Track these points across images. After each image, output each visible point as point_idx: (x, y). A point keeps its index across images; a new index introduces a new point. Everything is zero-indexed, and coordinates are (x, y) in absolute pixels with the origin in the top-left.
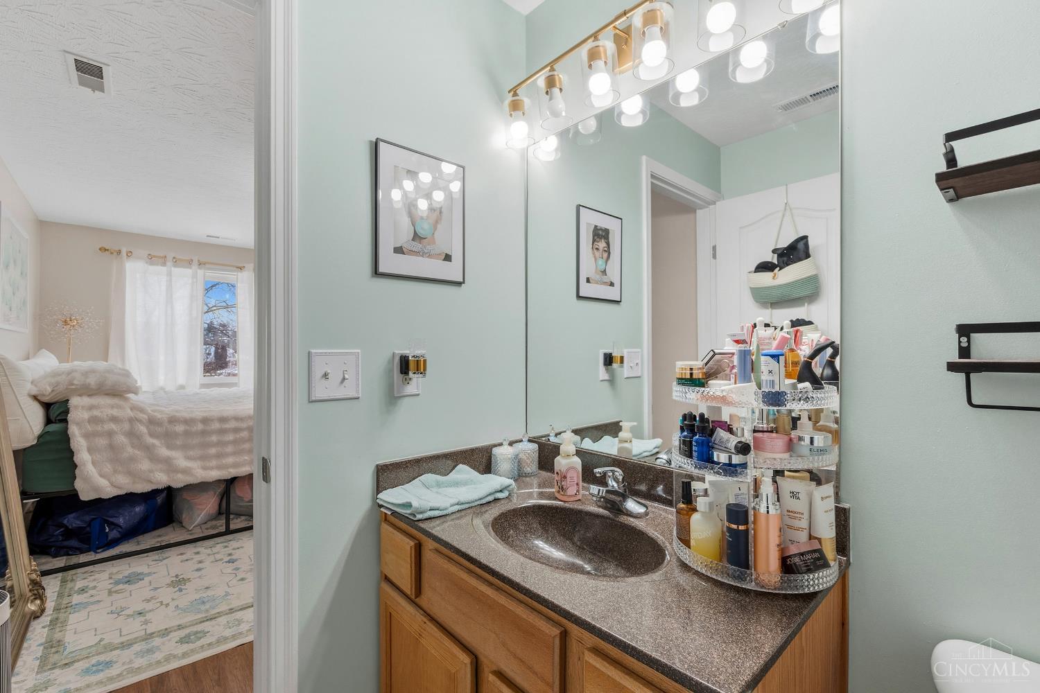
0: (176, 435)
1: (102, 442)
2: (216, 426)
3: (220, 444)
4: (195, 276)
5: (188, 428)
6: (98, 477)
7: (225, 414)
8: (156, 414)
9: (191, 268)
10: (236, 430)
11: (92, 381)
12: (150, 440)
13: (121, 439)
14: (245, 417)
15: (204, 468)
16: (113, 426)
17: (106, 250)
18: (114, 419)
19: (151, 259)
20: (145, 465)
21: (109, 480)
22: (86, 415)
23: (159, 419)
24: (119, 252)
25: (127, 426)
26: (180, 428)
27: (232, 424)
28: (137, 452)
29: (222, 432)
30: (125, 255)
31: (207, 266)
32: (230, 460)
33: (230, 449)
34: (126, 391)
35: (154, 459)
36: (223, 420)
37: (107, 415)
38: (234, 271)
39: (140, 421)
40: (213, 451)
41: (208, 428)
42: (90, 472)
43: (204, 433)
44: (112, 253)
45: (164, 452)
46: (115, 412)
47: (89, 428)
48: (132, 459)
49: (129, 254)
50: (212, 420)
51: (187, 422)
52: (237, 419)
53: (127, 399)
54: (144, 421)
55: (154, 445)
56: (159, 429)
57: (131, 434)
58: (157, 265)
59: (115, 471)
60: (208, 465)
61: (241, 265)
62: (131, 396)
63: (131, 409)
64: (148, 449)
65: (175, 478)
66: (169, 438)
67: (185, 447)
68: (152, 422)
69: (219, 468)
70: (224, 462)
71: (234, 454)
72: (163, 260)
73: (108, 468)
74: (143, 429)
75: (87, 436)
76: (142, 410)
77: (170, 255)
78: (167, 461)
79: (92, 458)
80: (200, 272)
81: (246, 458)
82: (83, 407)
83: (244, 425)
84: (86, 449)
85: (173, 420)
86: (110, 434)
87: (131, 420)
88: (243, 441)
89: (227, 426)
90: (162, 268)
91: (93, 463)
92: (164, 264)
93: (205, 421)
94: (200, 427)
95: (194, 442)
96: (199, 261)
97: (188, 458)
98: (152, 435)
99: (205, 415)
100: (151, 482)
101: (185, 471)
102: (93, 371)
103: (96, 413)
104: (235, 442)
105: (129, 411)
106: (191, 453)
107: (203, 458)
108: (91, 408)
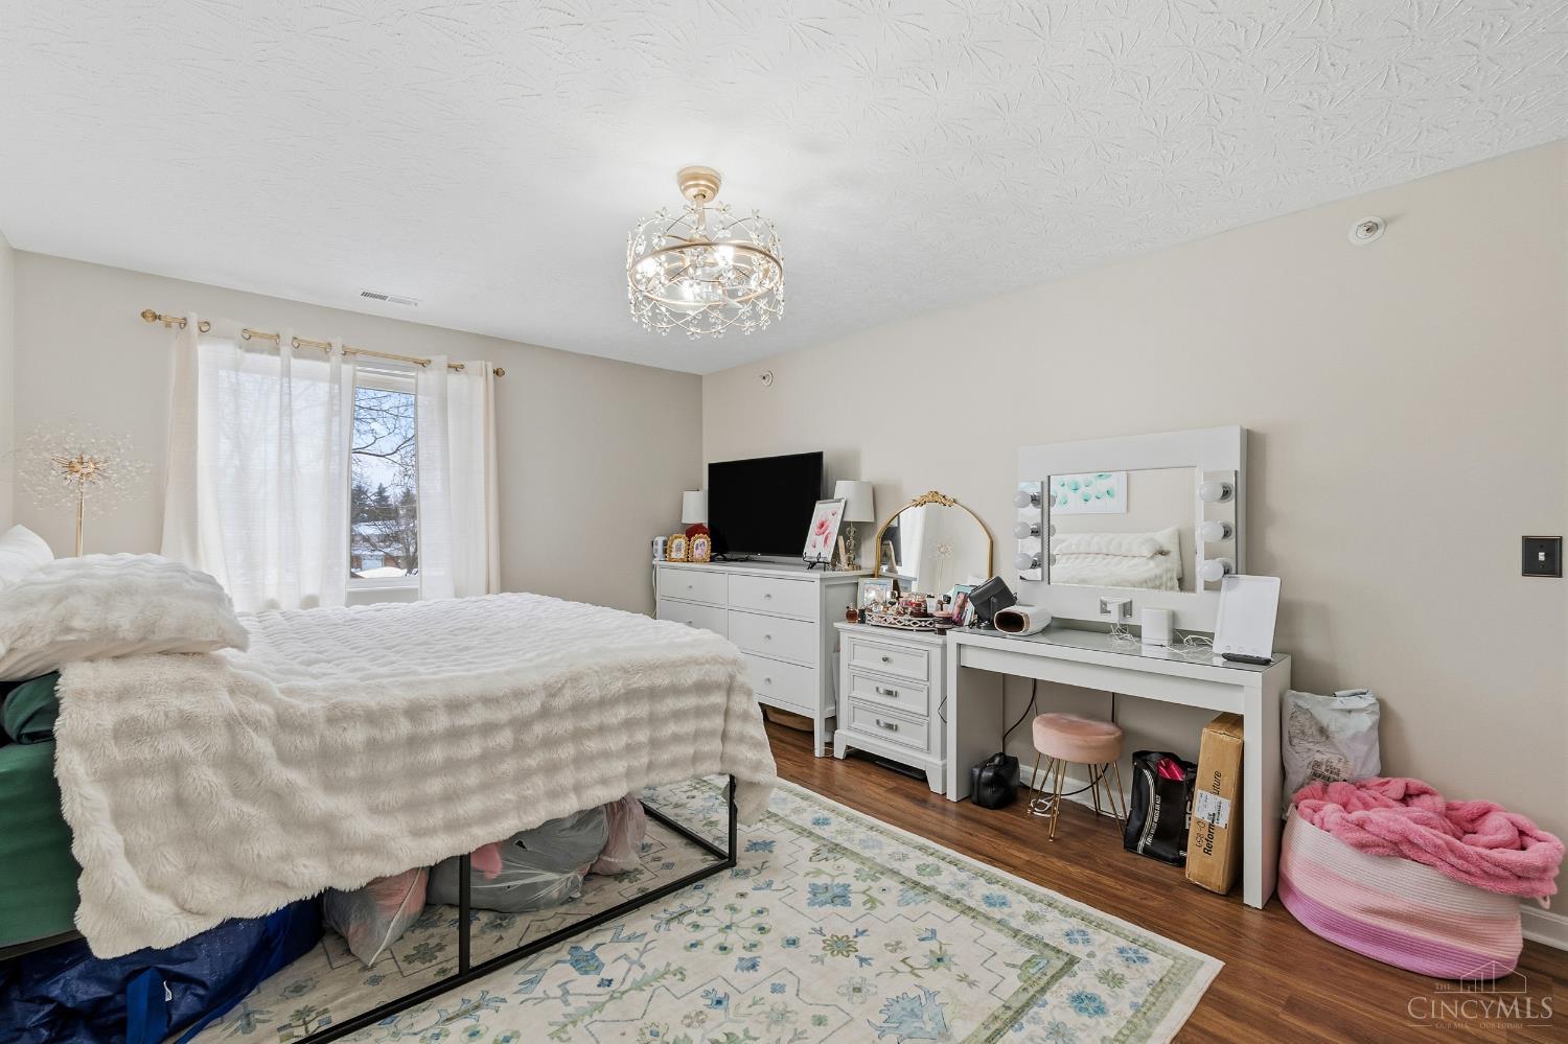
0: (348, 752)
1: (154, 790)
2: (441, 722)
3: (452, 766)
4: (335, 378)
5: (375, 733)
6: (143, 891)
7: (461, 691)
8: (293, 701)
9: (327, 360)
10: (488, 729)
11: (124, 619)
12: (282, 774)
13: (206, 778)
14: (505, 696)
15: (417, 833)
16: (181, 744)
17: (156, 317)
18: (187, 724)
19: (249, 340)
20: (267, 844)
21: (174, 897)
22: (108, 718)
23: (303, 715)
24: (184, 323)
25: (220, 741)
26: (356, 735)
27: (477, 716)
28: (248, 809)
29: (455, 735)
30: (196, 330)
31: (359, 357)
32: (474, 805)
33: (473, 778)
34: (214, 642)
35: (293, 821)
36: (455, 706)
37: (166, 715)
38: (412, 369)
39: (257, 725)
40: (435, 786)
41: (424, 730)
42: (120, 884)
43: (414, 743)
44: (168, 325)
45: (319, 802)
46: (187, 703)
47: (117, 754)
48: (239, 831)
49: (205, 328)
50: (430, 709)
51: (372, 718)
52: (488, 701)
53: (217, 664)
54: (265, 720)
55: (289, 784)
56: (306, 743)
57: (236, 763)
58: (262, 352)
59: (191, 869)
60: (424, 825)
61: (423, 358)
62: (228, 653)
63: (232, 692)
64: (279, 799)
65: (347, 868)
66: (328, 762)
67: (370, 782)
68: (286, 723)
69: (452, 826)
70: (461, 811)
71: (484, 788)
72: (273, 344)
73: (171, 864)
74: (263, 745)
75: (111, 778)
76: (258, 693)
77: (287, 334)
78: (326, 826)
79: (125, 840)
80: (347, 369)
81: (509, 796)
82: (99, 695)
83: (502, 715)
84: (107, 814)
85: (339, 716)
86: (176, 767)
87: (232, 724)
88: (500, 755)
89: (464, 721)
90: (270, 357)
91: (130, 853)
92: (276, 351)
93: (415, 712)
94: (404, 727)
95: (390, 768)
96: (343, 346)
97: (376, 810)
98: (285, 758)
99: (412, 695)
100: (285, 885)
101: (373, 848)
102: (127, 590)
103: (137, 709)
104: (485, 759)
105: (225, 697)
106: (384, 797)
107: (412, 806)
108: (123, 694)
